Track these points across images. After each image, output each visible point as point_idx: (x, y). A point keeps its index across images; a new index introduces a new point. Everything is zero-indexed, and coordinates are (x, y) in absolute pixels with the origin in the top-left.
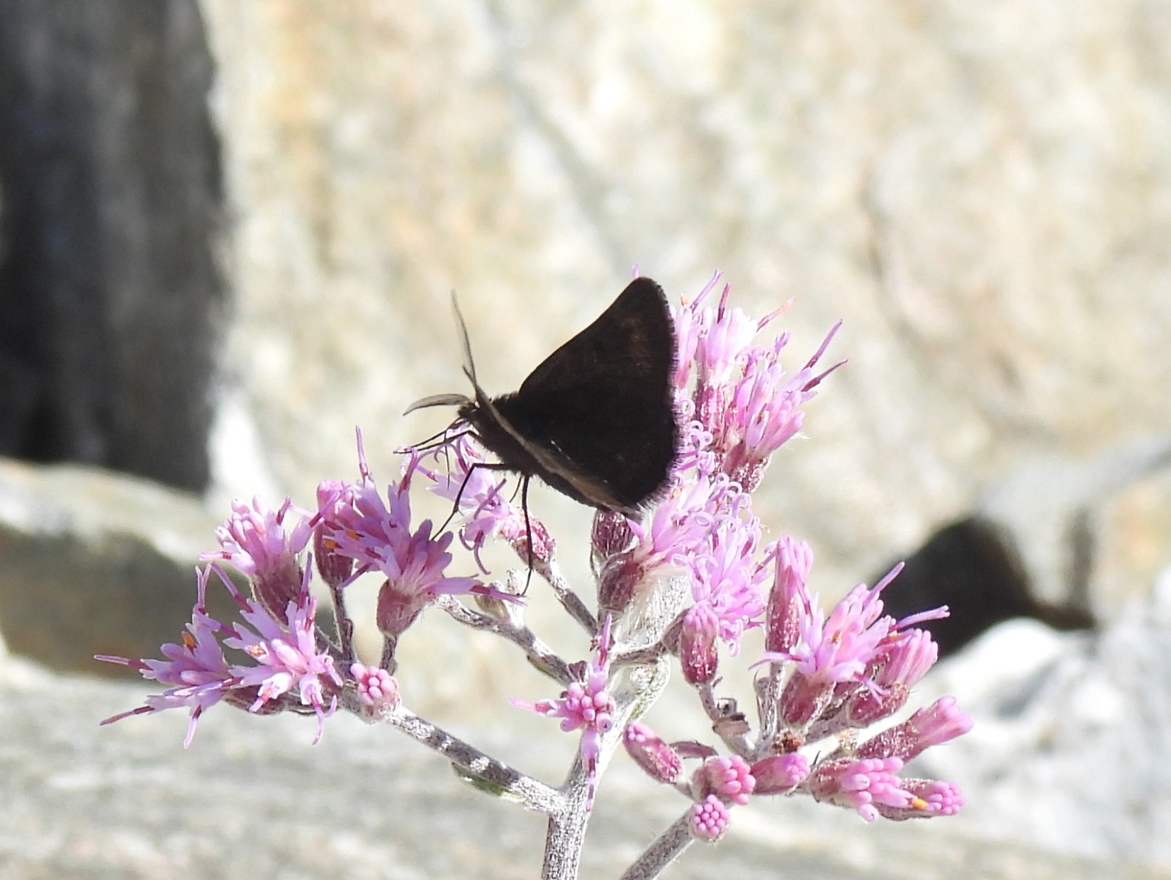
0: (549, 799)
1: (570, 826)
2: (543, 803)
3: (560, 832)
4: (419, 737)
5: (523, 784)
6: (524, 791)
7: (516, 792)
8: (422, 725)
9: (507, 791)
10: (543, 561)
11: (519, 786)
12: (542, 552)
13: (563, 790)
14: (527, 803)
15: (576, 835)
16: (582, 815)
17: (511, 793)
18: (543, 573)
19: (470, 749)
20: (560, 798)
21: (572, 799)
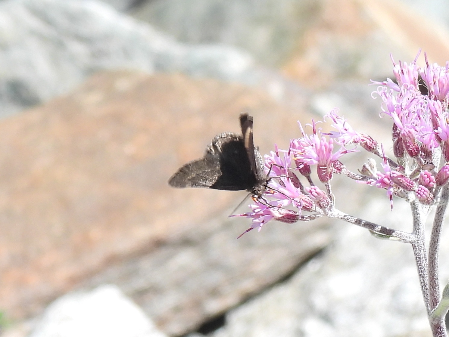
0: (408, 237)
1: (419, 245)
2: (406, 239)
3: (417, 248)
5: (397, 233)
7: (395, 236)
8: (352, 218)
9: (392, 237)
10: (373, 149)
11: (395, 234)
12: (372, 145)
13: (412, 233)
14: (401, 240)
15: (422, 248)
16: (422, 240)
17: (393, 237)
18: (375, 153)
19: (373, 224)
20: (413, 236)
21: (416, 235)
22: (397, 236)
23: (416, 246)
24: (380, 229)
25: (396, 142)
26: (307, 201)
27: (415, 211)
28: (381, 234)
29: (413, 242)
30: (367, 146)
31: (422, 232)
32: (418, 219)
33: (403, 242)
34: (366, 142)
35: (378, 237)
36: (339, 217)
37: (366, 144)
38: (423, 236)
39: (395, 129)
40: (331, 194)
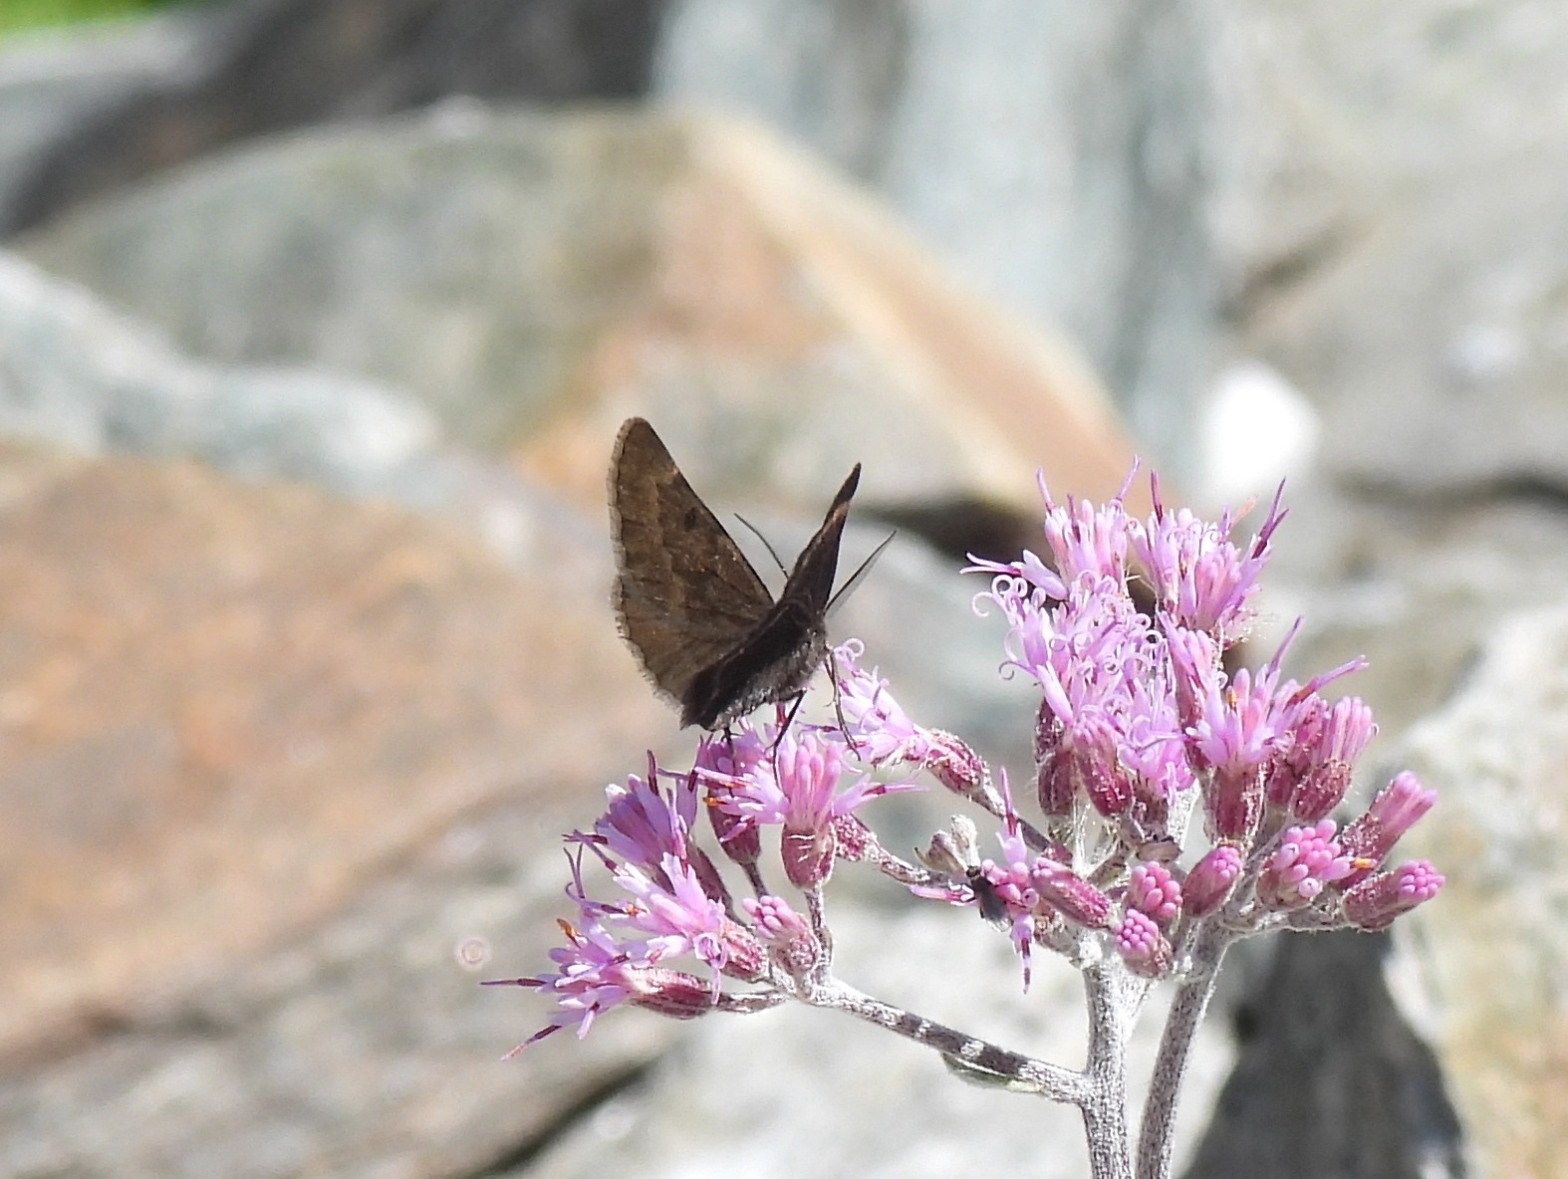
0: (1071, 1083)
1: (1105, 1113)
2: (1065, 1089)
3: (1097, 1123)
4: (889, 1023)
5: (1034, 1068)
6: (1038, 1077)
7: (1028, 1078)
8: (890, 1010)
9: (1017, 1080)
10: (971, 783)
11: (1029, 1072)
12: (967, 771)
13: (1085, 1073)
14: (1046, 1092)
15: (1116, 1124)
16: (1116, 1097)
17: (1021, 1080)
18: (976, 799)
19: (955, 1033)
20: (1085, 1080)
21: (1099, 1080)
22: (1036, 1079)
23: (1097, 1114)
24: (978, 1054)
25: (1048, 764)
26: (745, 944)
27: (1099, 999)
28: (981, 1068)
29: (1086, 1103)
30: (951, 773)
31: (1117, 1071)
32: (1108, 1025)
33: (1054, 1099)
34: (948, 761)
35: (973, 1078)
36: (845, 1005)
37: (947, 766)
38: (1119, 1082)
39: (1044, 721)
40: (822, 925)
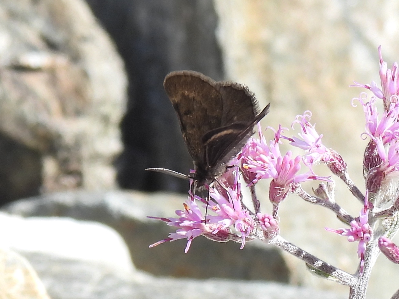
0: (349, 279)
1: (359, 291)
2: (347, 281)
3: (355, 294)
4: (291, 251)
6: (338, 276)
7: (335, 276)
8: (292, 247)
9: (331, 276)
10: (341, 172)
11: (336, 274)
12: (341, 168)
13: (355, 275)
14: (340, 281)
18: (342, 177)
19: (313, 257)
20: (354, 278)
21: (360, 279)
23: (356, 291)
24: (320, 266)
28: (319, 270)
29: (353, 287)
30: (335, 167)
33: (342, 284)
34: (335, 163)
35: (315, 274)
